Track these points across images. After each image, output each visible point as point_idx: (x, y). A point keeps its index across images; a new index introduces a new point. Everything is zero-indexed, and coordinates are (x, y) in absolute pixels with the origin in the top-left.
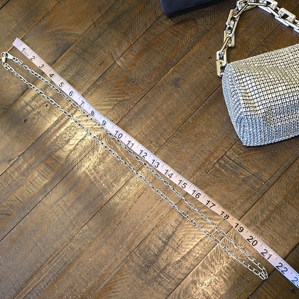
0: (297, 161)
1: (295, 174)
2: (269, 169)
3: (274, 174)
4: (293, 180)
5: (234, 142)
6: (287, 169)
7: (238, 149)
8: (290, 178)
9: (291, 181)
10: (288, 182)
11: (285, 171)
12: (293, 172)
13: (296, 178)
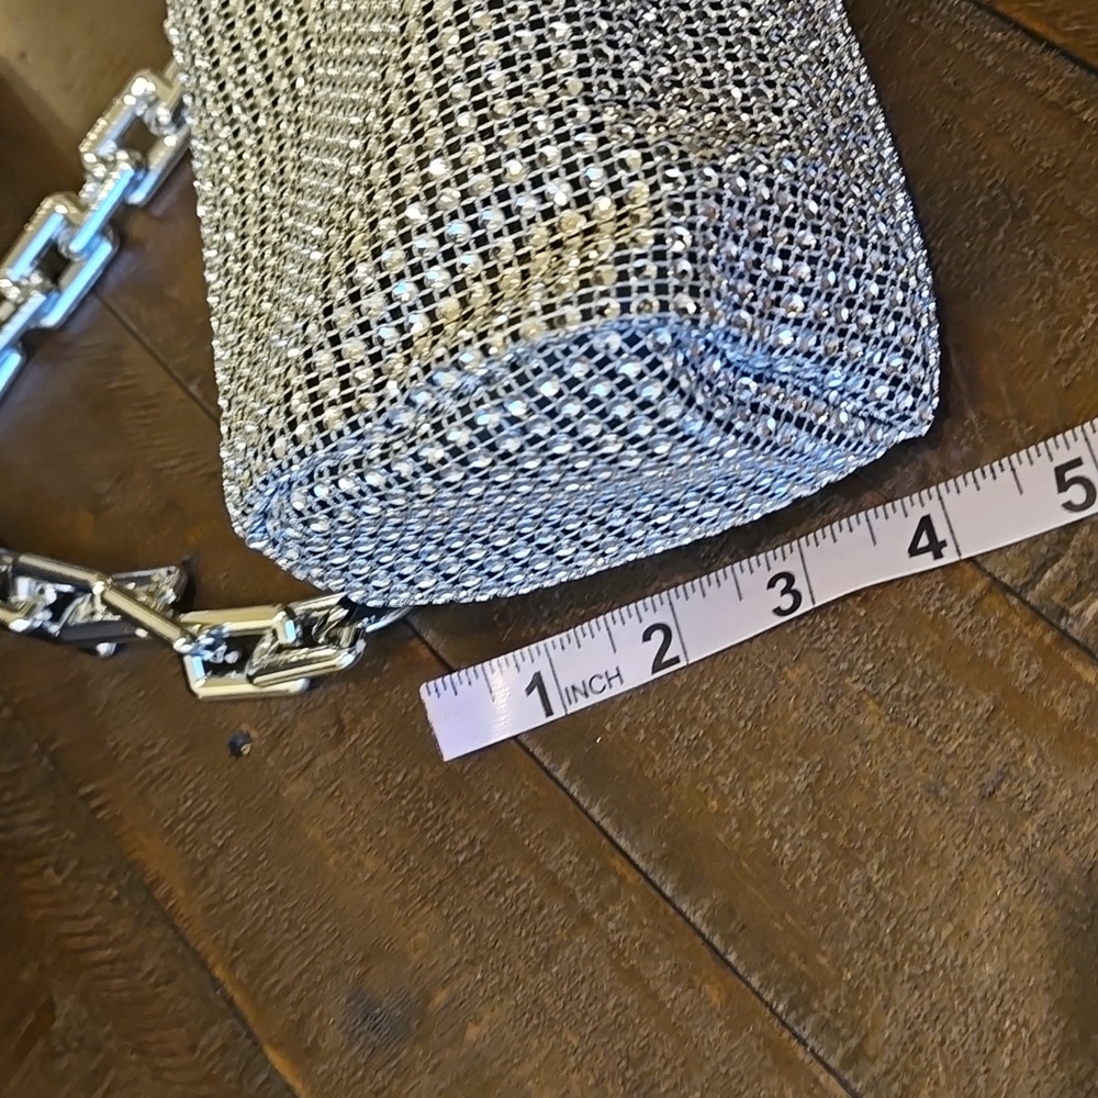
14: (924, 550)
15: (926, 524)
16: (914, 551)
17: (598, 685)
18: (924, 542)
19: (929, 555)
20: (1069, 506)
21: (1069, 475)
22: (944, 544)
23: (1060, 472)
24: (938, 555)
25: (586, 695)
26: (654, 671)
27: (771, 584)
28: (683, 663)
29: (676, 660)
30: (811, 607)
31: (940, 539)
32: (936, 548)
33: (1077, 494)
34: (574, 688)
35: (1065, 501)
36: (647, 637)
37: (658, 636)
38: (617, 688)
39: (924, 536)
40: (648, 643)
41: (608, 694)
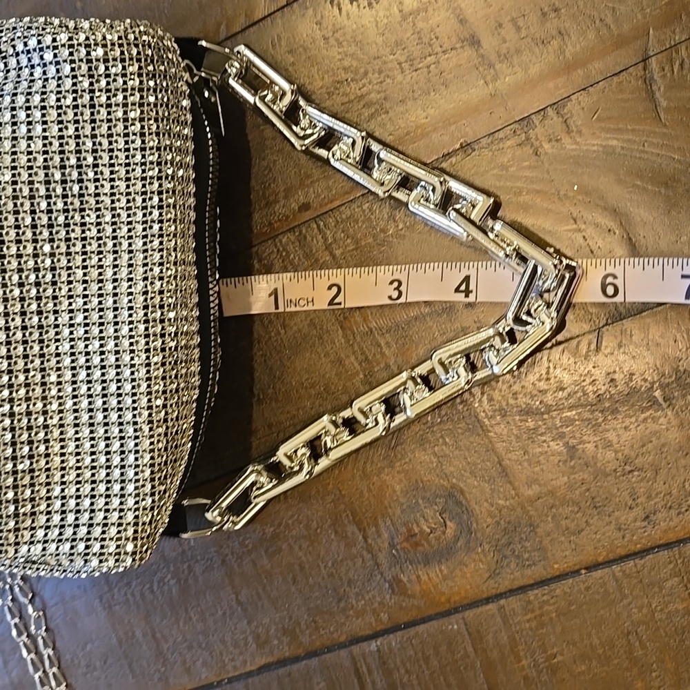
14: (462, 292)
15: (467, 279)
16: (457, 290)
17: (302, 303)
18: (463, 288)
19: (464, 294)
22: (471, 292)
24: (467, 296)
25: (296, 306)
26: (329, 305)
27: (391, 283)
28: (343, 306)
29: (340, 304)
30: (405, 301)
31: (470, 289)
32: (467, 292)
34: (291, 301)
36: (330, 288)
37: (335, 290)
38: (310, 307)
39: (464, 285)
40: (329, 291)
41: (305, 308)
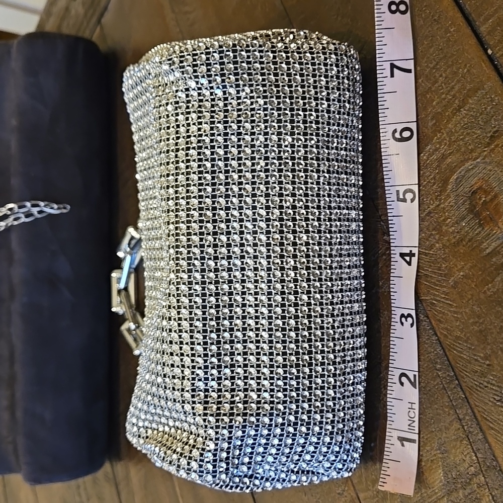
0: (439, 334)
1: (476, 360)
2: (444, 435)
3: (463, 427)
4: (492, 375)
5: (352, 488)
6: (457, 379)
7: (369, 490)
8: (485, 384)
9: (494, 385)
10: (496, 397)
11: (460, 384)
12: (470, 363)
13: (488, 362)
14: (411, 259)
15: (402, 255)
16: (409, 263)
17: (412, 415)
18: (408, 258)
19: (413, 258)
20: (412, 200)
21: (401, 197)
22: (411, 251)
23: (399, 200)
24: (414, 255)
25: (414, 421)
26: (416, 388)
27: (402, 324)
28: (417, 374)
29: (415, 376)
30: (414, 311)
31: (409, 252)
32: (411, 255)
33: (409, 196)
34: (409, 425)
35: (410, 201)
36: (402, 384)
37: (404, 379)
38: (416, 406)
39: (406, 258)
40: (404, 385)
41: (417, 412)
